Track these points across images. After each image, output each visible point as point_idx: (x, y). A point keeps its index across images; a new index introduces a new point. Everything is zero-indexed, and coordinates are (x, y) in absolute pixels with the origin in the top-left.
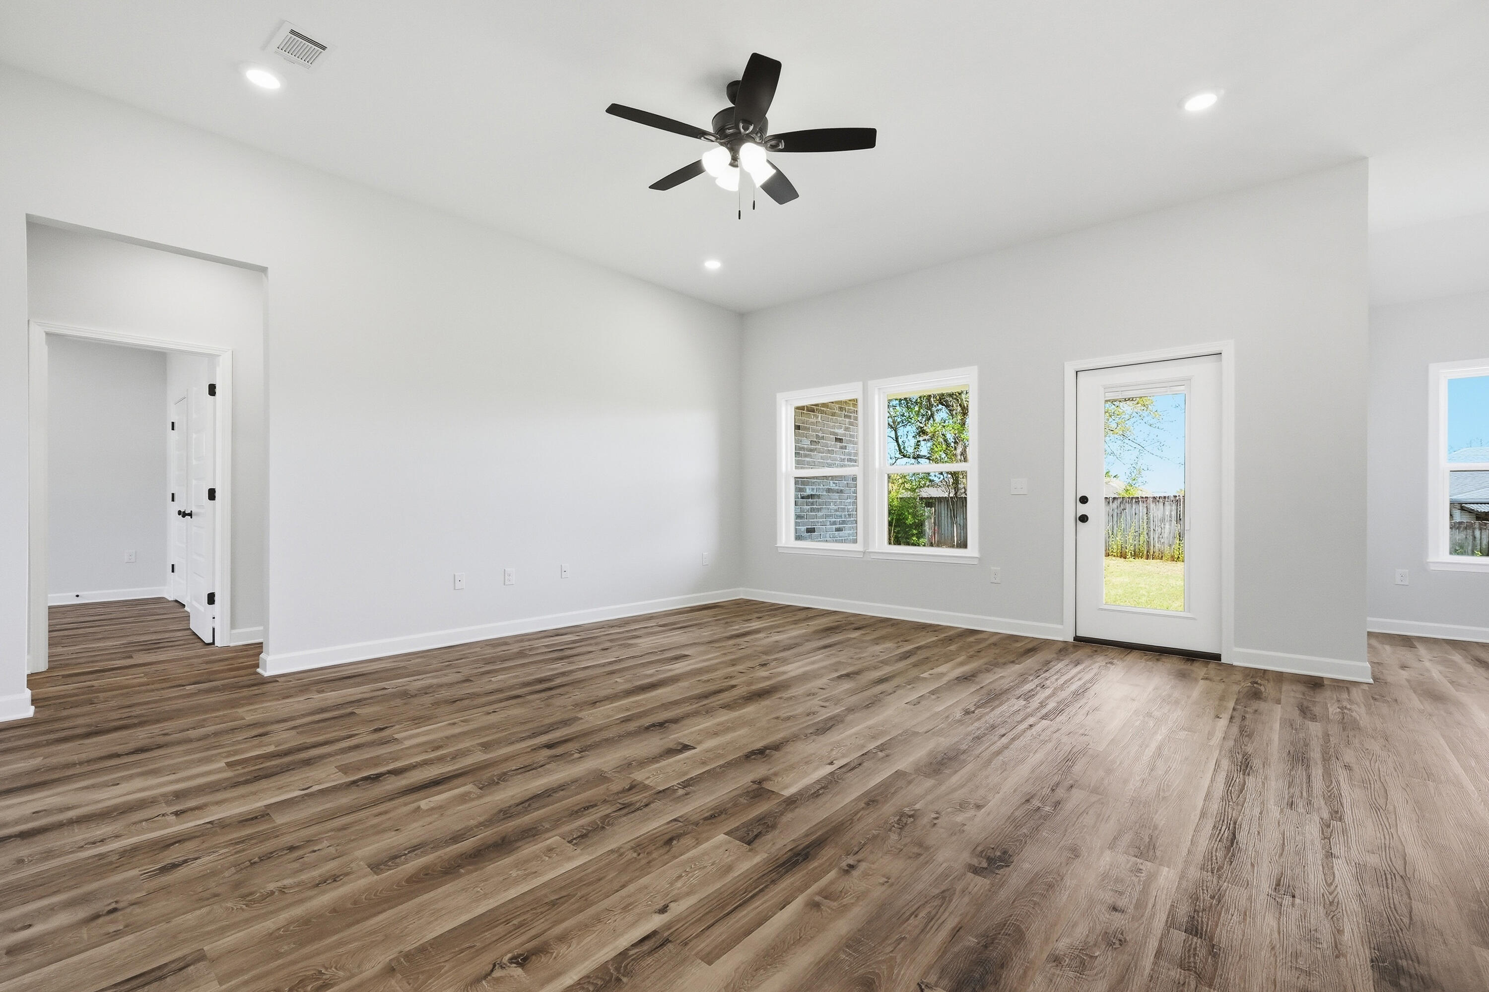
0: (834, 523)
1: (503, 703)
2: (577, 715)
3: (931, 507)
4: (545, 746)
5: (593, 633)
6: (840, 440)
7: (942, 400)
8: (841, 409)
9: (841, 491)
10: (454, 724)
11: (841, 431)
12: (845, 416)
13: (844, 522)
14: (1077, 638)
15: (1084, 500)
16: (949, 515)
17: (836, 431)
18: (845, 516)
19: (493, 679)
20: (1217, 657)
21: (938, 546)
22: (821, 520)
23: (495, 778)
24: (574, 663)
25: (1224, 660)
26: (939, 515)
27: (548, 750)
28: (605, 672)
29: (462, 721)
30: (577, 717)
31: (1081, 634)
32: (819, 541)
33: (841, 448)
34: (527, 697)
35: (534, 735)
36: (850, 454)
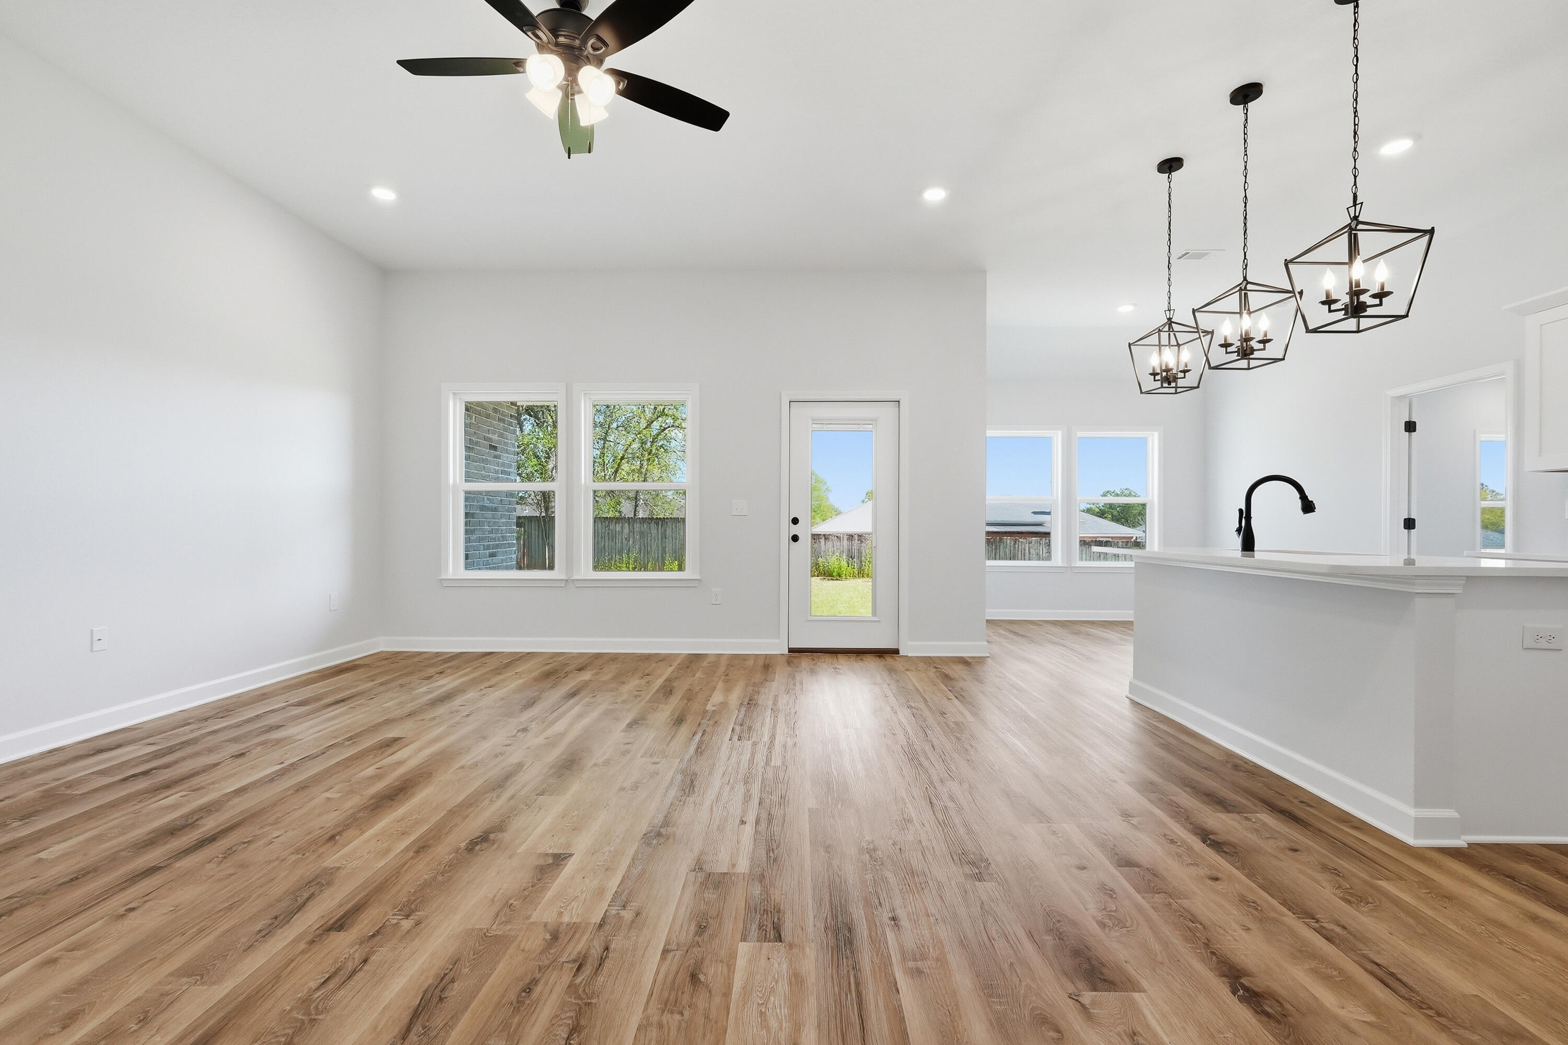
0: (488, 547)
1: (128, 892)
2: (325, 864)
3: (521, 527)
4: (330, 929)
5: (178, 735)
6: (494, 448)
7: (530, 410)
8: (495, 410)
9: (495, 509)
10: (52, 961)
11: (495, 437)
12: (499, 420)
13: (497, 546)
14: (791, 650)
15: (795, 521)
16: (540, 536)
17: (490, 436)
18: (499, 539)
19: (42, 855)
20: (896, 652)
21: (528, 568)
22: (475, 544)
23: (295, 1014)
24: (203, 788)
25: (901, 653)
26: (530, 536)
27: (342, 934)
28: (289, 789)
29: (70, 949)
30: (326, 870)
31: (794, 645)
32: (473, 569)
33: (495, 457)
34: (178, 865)
35: (281, 920)
36: (503, 465)
